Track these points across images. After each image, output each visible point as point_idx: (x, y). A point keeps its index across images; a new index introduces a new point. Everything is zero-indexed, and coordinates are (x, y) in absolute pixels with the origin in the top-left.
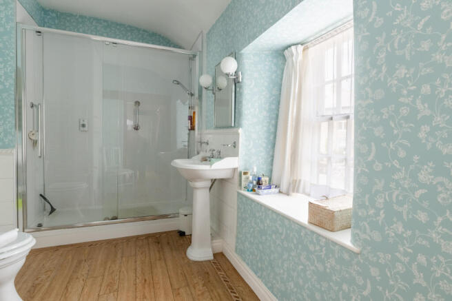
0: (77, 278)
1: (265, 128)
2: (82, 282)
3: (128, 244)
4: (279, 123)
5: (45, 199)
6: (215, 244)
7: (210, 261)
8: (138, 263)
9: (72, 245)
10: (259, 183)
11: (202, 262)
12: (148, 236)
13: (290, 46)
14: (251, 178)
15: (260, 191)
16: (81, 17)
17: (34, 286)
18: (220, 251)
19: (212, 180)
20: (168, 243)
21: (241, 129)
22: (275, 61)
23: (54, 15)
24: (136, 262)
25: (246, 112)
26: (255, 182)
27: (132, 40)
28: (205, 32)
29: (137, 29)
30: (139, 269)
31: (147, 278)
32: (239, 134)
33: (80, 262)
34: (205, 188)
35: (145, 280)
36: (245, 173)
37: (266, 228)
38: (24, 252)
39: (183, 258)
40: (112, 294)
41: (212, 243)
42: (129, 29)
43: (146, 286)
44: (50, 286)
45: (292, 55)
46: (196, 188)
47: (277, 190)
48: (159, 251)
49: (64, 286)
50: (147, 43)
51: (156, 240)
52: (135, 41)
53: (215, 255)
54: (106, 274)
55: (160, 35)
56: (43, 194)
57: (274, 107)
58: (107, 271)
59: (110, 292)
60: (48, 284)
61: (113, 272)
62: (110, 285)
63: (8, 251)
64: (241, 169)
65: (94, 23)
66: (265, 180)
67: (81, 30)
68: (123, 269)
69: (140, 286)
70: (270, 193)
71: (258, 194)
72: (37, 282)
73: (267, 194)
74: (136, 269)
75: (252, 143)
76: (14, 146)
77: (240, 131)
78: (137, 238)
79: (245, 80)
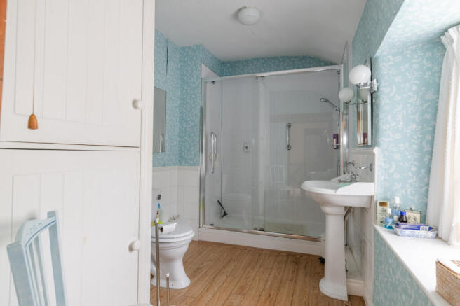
0: (224, 273)
1: (415, 147)
2: (225, 278)
3: (269, 257)
4: (435, 139)
5: (220, 204)
6: (351, 284)
7: (342, 301)
8: (271, 276)
9: (230, 245)
10: (402, 219)
11: (332, 299)
12: (290, 254)
13: (446, 30)
14: (389, 211)
15: (398, 230)
16: (246, 61)
17: (198, 269)
18: (360, 295)
19: (346, 207)
20: (306, 267)
21: (376, 148)
22: (429, 54)
23: (229, 65)
24: (269, 275)
25: (384, 127)
26: (396, 217)
27: (285, 69)
28: (350, 42)
29: (288, 57)
30: (269, 283)
31: (272, 293)
32: (374, 154)
33: (230, 261)
34: (338, 215)
35: (270, 296)
36: (382, 204)
37: (397, 282)
38: (187, 240)
39: (314, 288)
40: (240, 296)
41: (347, 281)
42: (281, 59)
43: (268, 301)
44: (206, 272)
45: (452, 41)
46: (328, 214)
47: (431, 234)
48: (294, 272)
49: (213, 276)
50: (298, 68)
51: (295, 259)
52: (287, 69)
53: (350, 297)
54: (243, 278)
55: (310, 57)
56: (220, 200)
57: (428, 116)
58: (245, 275)
59: (240, 294)
60: (205, 270)
61: (249, 277)
62: (242, 288)
63: (177, 238)
64: (378, 198)
65: (255, 63)
66: (413, 216)
67: (246, 71)
68: (257, 278)
69: (263, 299)
70: (417, 237)
71: (396, 234)
72: (201, 266)
73: (409, 236)
74: (267, 282)
75: (394, 166)
76: (198, 165)
77: (376, 150)
78: (280, 253)
79: (382, 89)
